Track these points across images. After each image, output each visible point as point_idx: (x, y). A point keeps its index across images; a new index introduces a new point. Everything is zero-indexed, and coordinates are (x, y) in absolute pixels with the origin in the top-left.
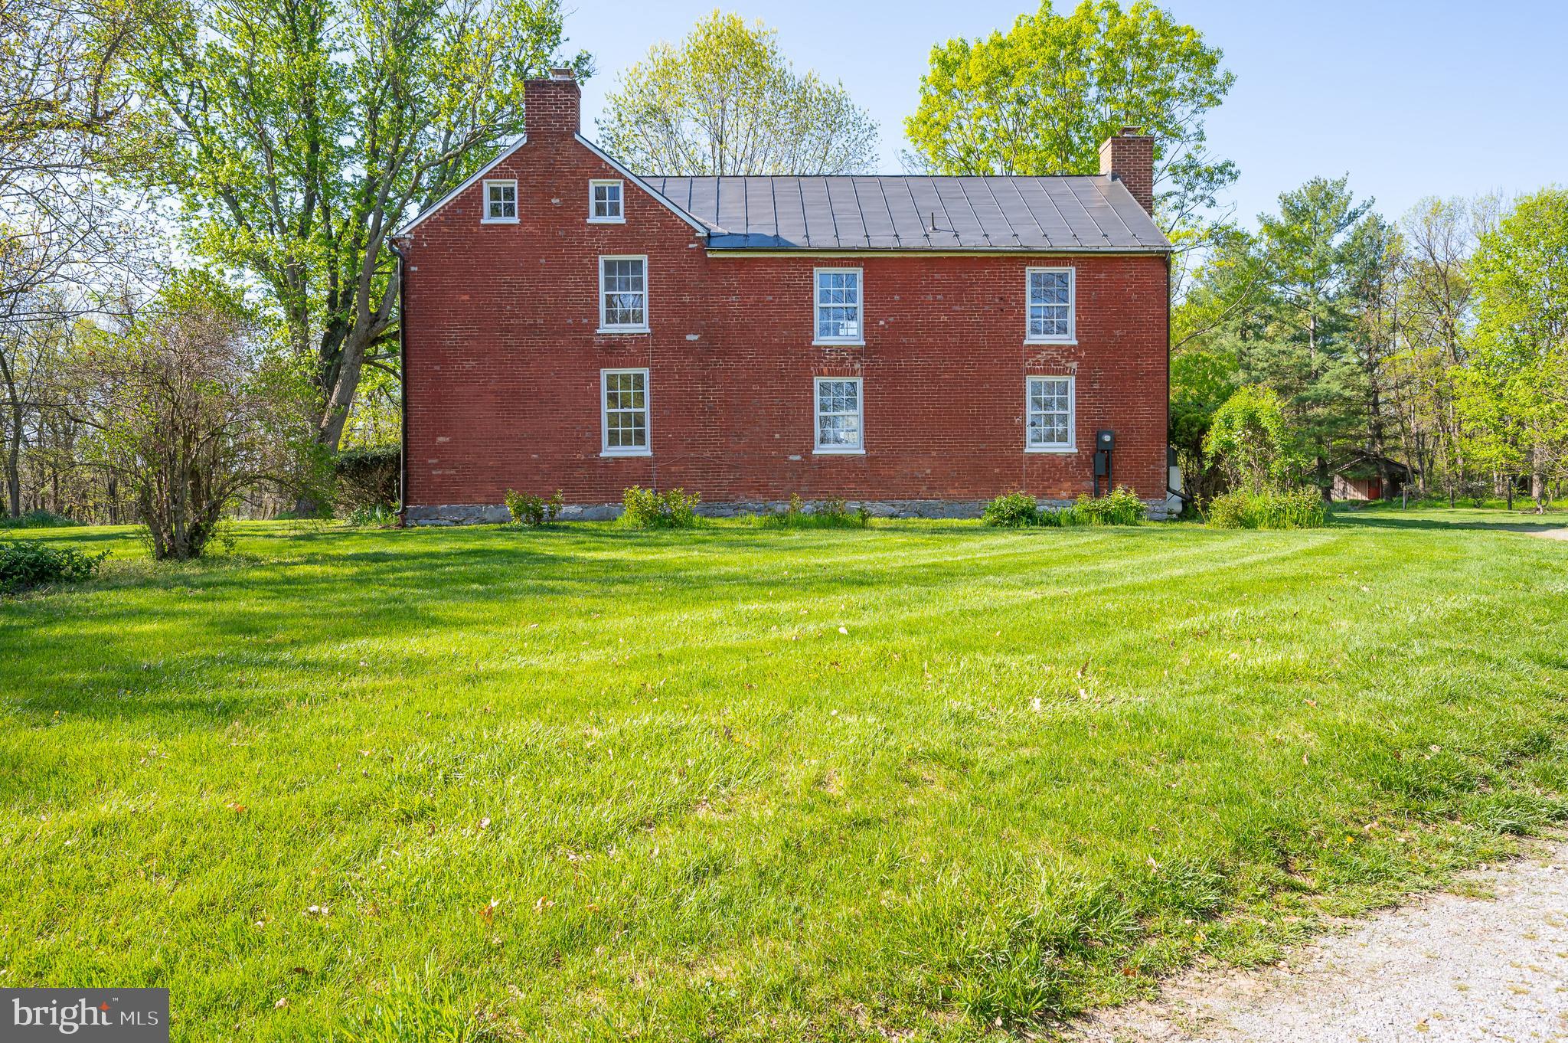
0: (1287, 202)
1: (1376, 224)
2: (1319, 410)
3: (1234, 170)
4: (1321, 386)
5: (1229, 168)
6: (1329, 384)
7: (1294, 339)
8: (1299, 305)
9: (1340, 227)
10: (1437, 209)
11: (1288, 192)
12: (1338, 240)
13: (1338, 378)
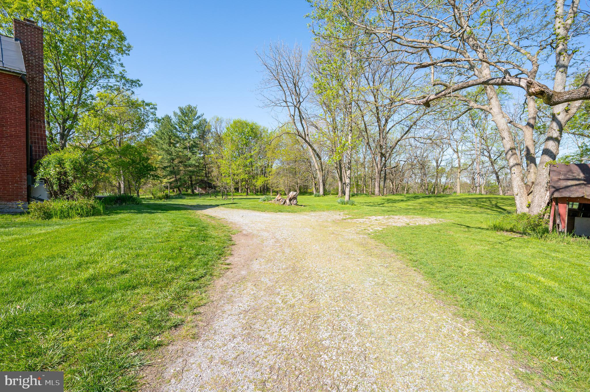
0: (181, 109)
1: (205, 120)
2: (190, 168)
3: (140, 83)
4: (190, 162)
5: (139, 82)
6: (192, 162)
7: (184, 148)
8: (185, 139)
9: (195, 120)
10: (218, 120)
11: (181, 106)
12: (195, 123)
13: (195, 160)
